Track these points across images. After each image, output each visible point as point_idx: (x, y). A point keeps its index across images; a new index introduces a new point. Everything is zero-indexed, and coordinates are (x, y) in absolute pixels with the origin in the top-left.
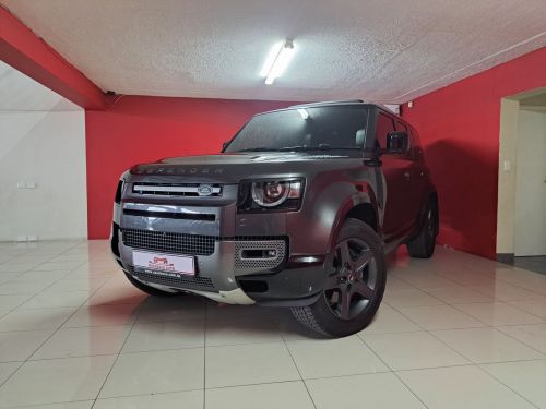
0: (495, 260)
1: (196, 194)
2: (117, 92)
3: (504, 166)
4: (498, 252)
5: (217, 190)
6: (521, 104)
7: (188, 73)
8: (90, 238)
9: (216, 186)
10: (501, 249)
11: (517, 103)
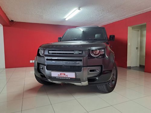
0: (127, 68)
1: (73, 54)
2: (14, 21)
3: (129, 44)
4: (127, 66)
5: (81, 52)
6: (132, 28)
7: (42, 16)
8: (6, 68)
9: (80, 51)
10: (128, 65)
11: (131, 28)
